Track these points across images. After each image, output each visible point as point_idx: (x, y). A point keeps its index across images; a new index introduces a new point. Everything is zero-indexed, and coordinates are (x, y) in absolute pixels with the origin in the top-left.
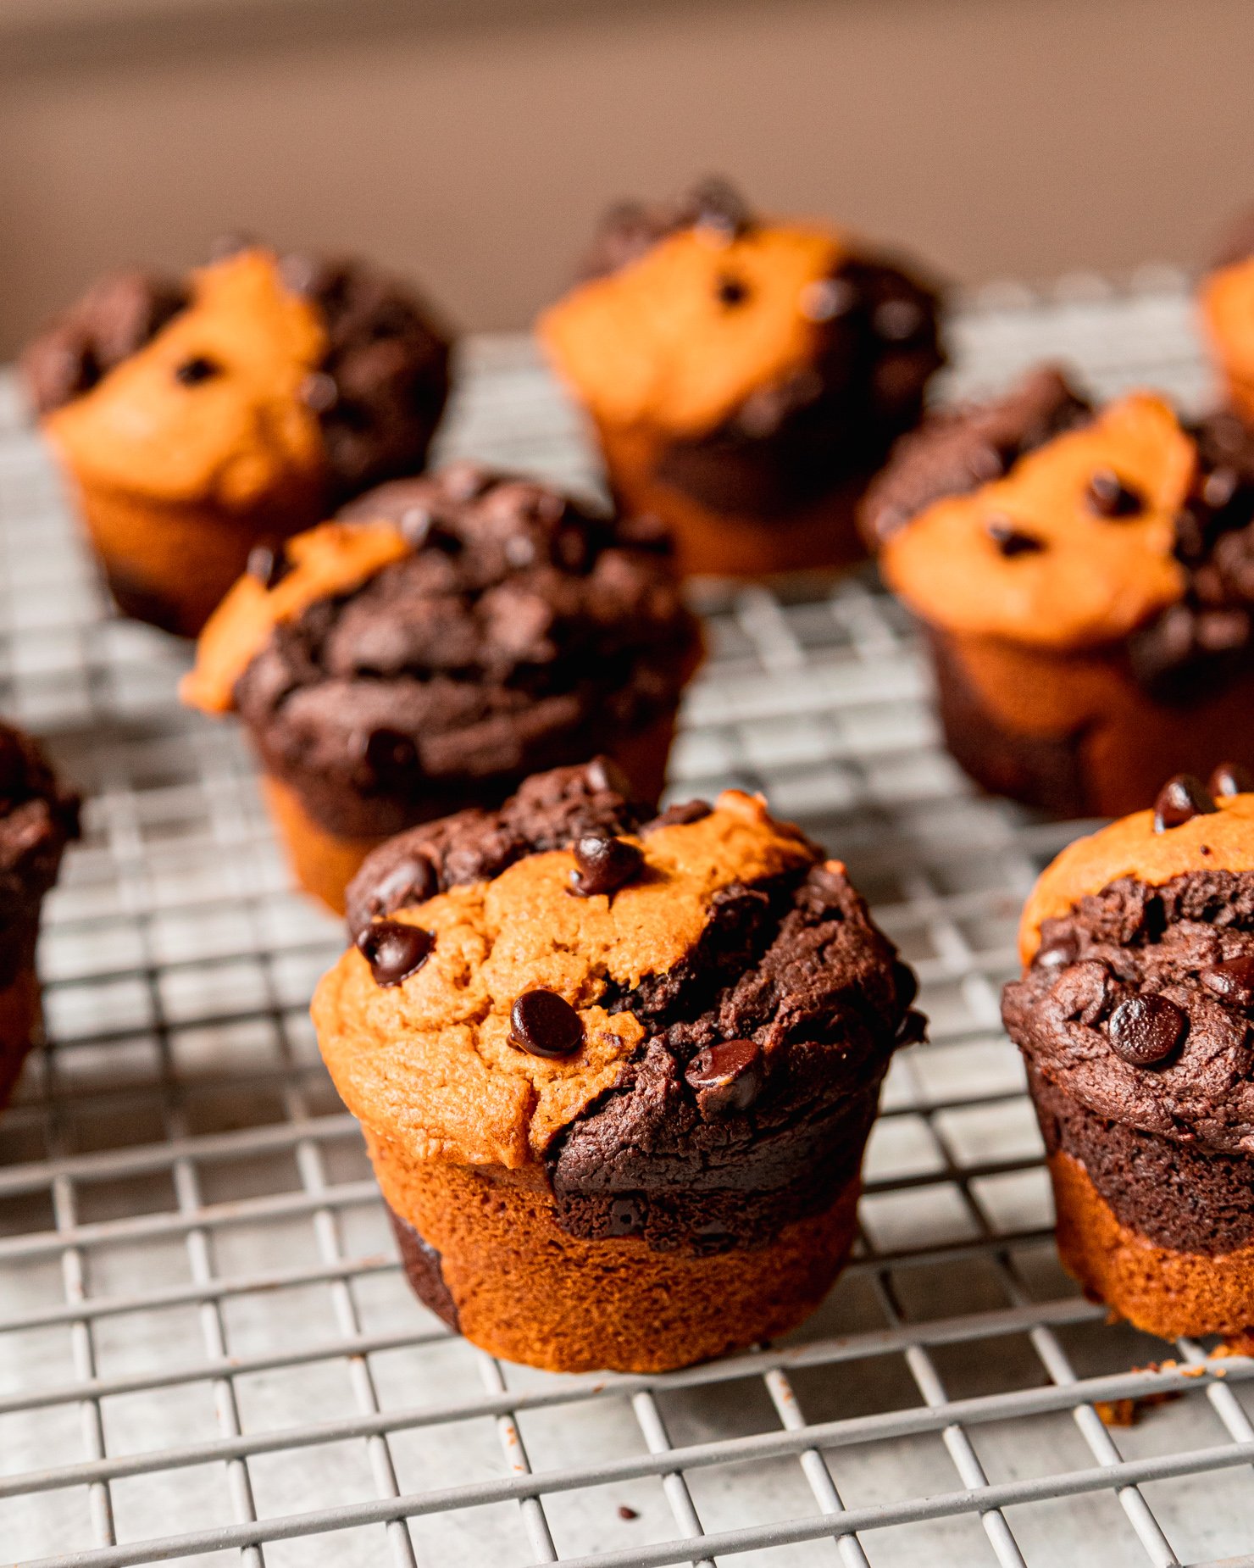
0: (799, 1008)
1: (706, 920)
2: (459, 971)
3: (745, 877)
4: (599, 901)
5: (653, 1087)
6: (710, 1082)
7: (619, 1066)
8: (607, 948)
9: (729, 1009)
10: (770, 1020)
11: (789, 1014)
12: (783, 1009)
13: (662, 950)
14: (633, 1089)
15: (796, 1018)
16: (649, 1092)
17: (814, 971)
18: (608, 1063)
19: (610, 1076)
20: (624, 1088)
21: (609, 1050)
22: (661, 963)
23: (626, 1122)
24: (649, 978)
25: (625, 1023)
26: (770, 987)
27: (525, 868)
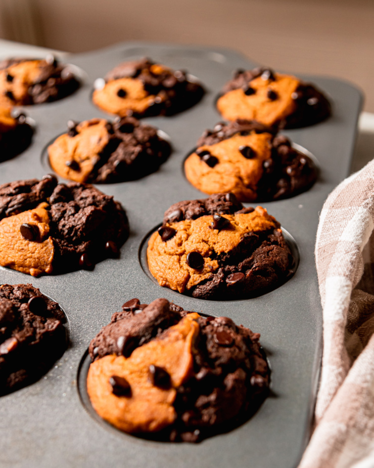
0: (258, 267)
1: (240, 241)
2: (179, 242)
3: (255, 230)
4: (216, 231)
5: (217, 280)
6: (231, 281)
7: (210, 274)
8: (215, 243)
9: (241, 264)
10: (251, 269)
11: (255, 268)
12: (254, 266)
13: (227, 246)
14: (212, 280)
15: (257, 268)
16: (216, 282)
17: (265, 257)
18: (208, 272)
19: (207, 276)
20: (211, 279)
21: (209, 269)
22: (226, 250)
23: (209, 288)
24: (223, 253)
25: (214, 263)
26: (252, 260)
27: (202, 219)
